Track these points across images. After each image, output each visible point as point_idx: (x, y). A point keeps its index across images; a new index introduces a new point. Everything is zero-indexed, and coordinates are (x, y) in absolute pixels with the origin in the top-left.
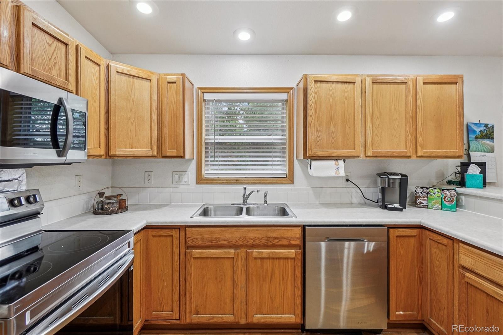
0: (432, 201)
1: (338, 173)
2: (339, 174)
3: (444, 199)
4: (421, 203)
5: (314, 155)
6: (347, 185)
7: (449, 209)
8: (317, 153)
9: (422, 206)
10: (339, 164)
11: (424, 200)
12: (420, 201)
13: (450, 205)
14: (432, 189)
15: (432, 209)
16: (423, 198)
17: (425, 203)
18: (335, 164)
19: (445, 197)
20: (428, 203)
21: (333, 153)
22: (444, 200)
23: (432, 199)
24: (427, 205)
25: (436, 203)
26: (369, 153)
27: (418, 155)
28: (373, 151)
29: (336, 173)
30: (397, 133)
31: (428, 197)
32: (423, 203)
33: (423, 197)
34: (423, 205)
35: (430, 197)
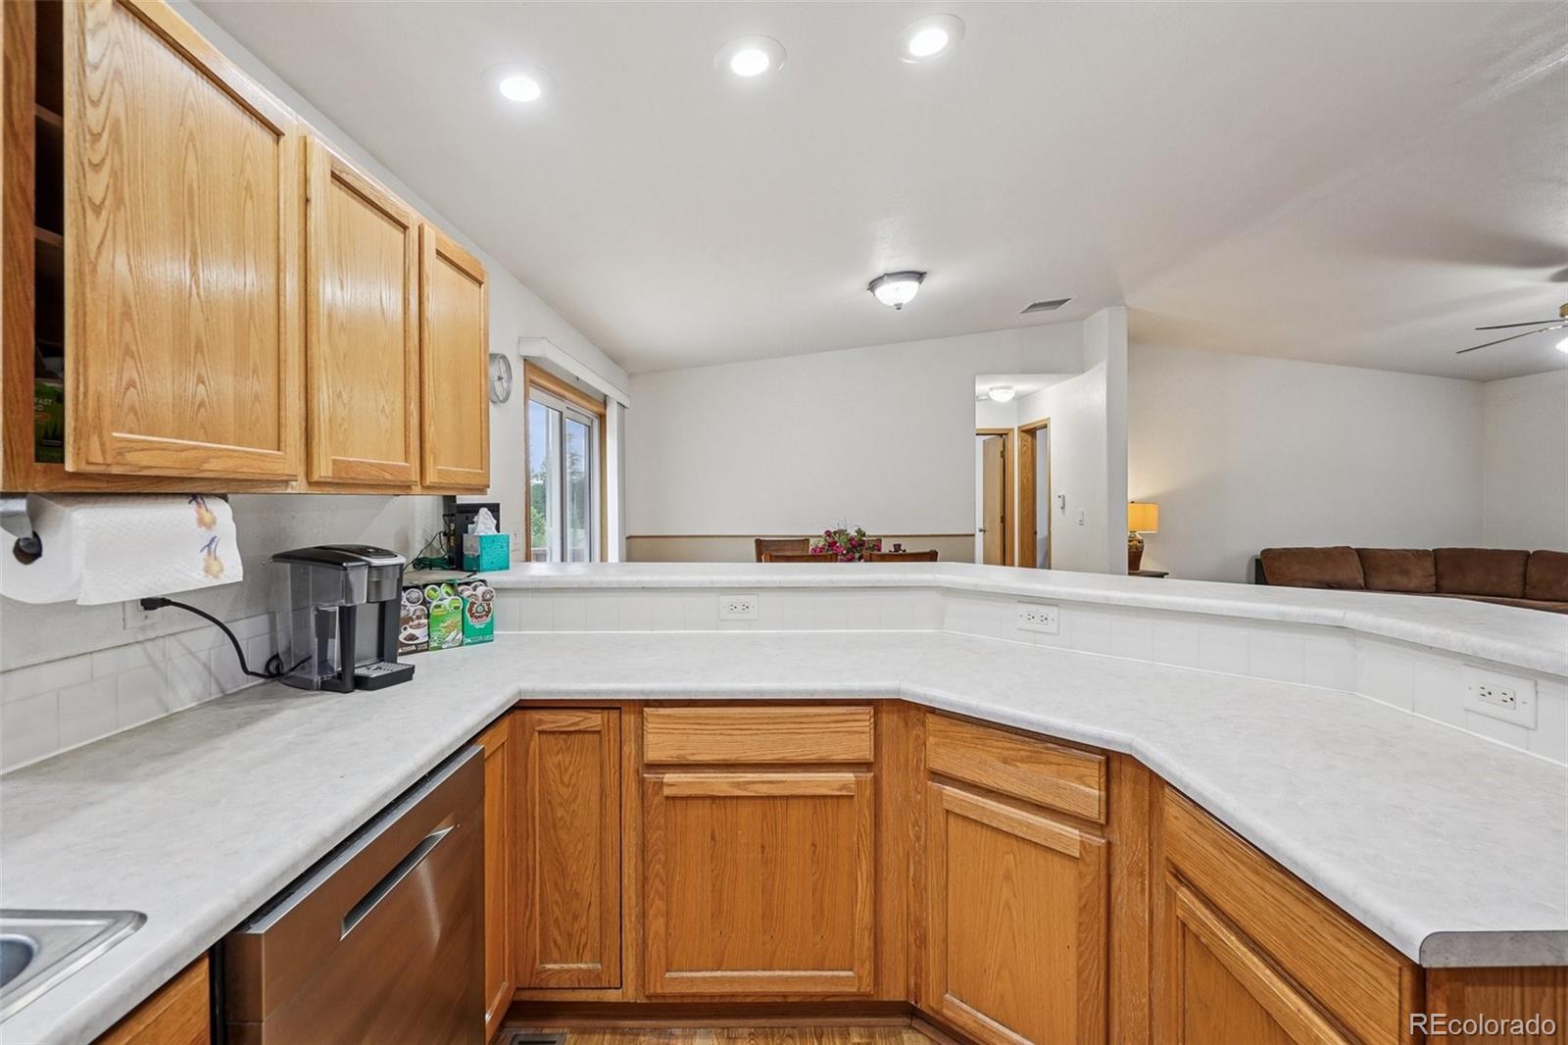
0: (442, 625)
1: (215, 568)
2: (222, 570)
3: (470, 610)
4: (412, 637)
5: (116, 470)
6: (143, 629)
7: (481, 638)
8: (131, 457)
9: (414, 648)
10: (214, 522)
11: (419, 626)
12: (410, 631)
13: (482, 626)
14: (433, 589)
15: (441, 648)
16: (416, 622)
17: (421, 634)
18: (201, 522)
19: (473, 604)
20: (429, 635)
21: (206, 460)
22: (468, 614)
23: (440, 619)
24: (427, 639)
25: (450, 629)
26: (323, 470)
27: (428, 482)
28: (335, 462)
29: (207, 570)
31: (428, 616)
32: (417, 638)
33: (419, 618)
34: (416, 645)
35: (434, 612)
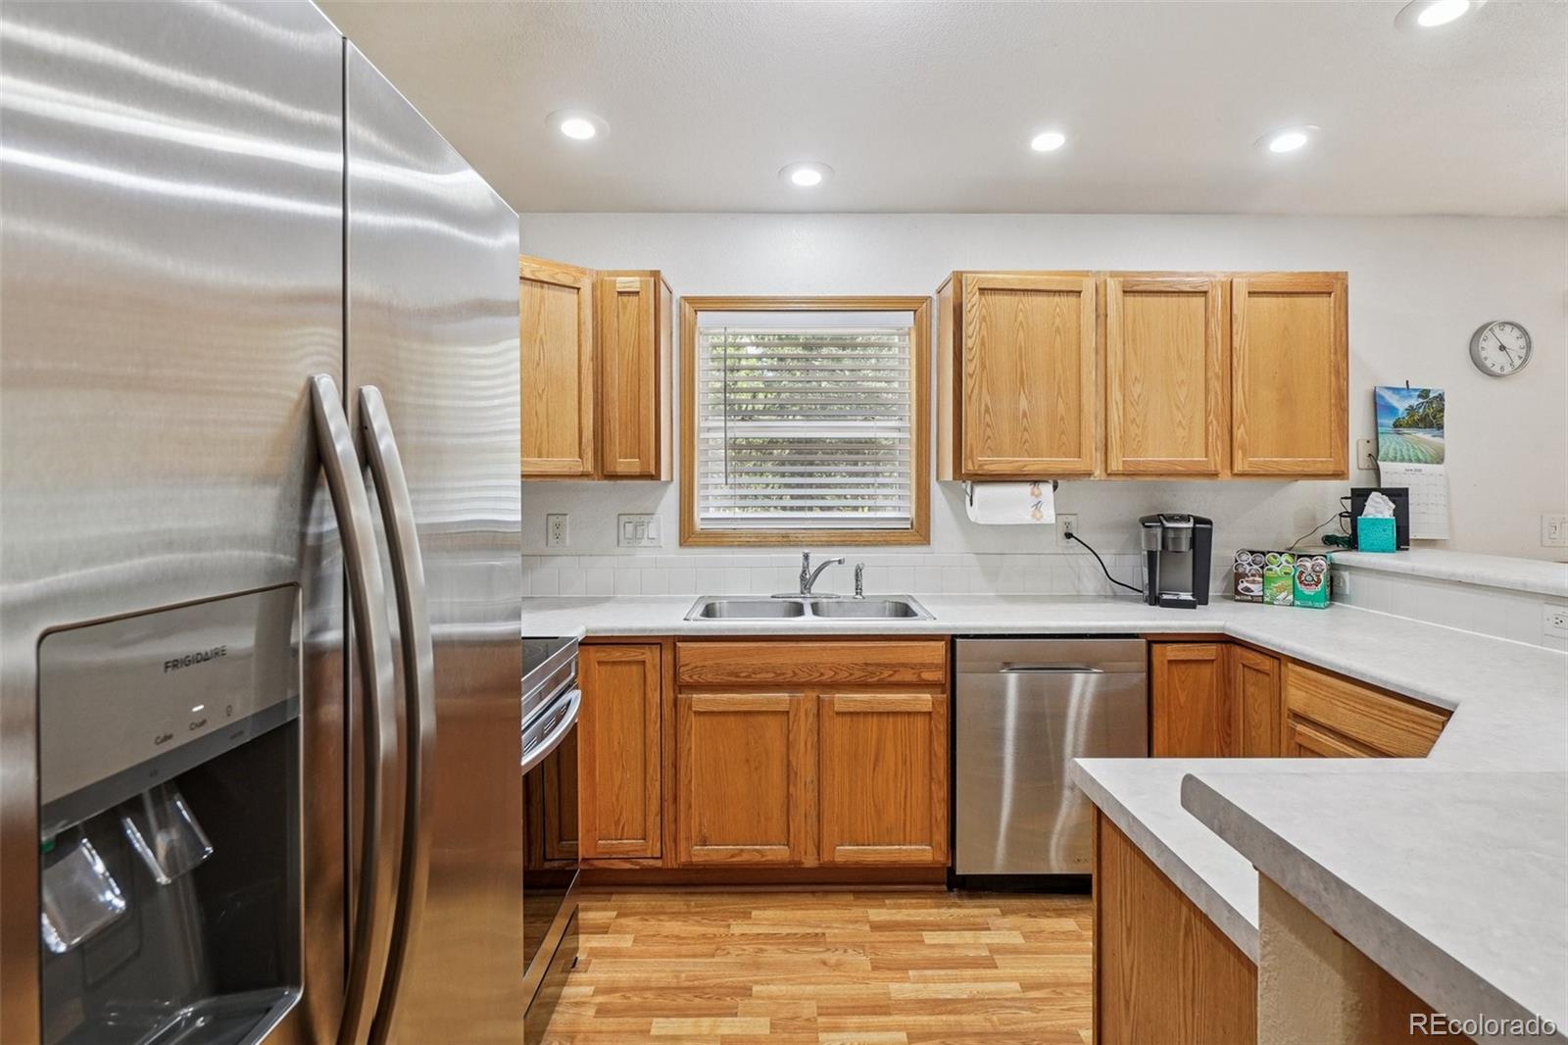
0: (1273, 585)
1: (1038, 515)
2: (1042, 517)
3: (1300, 578)
4: (1248, 590)
5: (980, 472)
6: (1067, 548)
7: (1310, 604)
8: (985, 467)
9: (1250, 598)
10: (1040, 494)
11: (1254, 582)
12: (1246, 584)
13: (1312, 594)
14: (1274, 556)
15: (1273, 604)
16: (1251, 578)
17: (1256, 589)
18: (1033, 494)
19: (1302, 573)
20: (1263, 590)
21: (1025, 466)
22: (1297, 581)
23: (1272, 580)
24: (1261, 594)
25: (1281, 590)
26: (1116, 465)
27: (1235, 471)
28: (1124, 462)
29: (1033, 516)
30: (1184, 417)
31: (1263, 576)
32: (1252, 591)
33: (1253, 575)
34: (1252, 596)
35: (1268, 574)
